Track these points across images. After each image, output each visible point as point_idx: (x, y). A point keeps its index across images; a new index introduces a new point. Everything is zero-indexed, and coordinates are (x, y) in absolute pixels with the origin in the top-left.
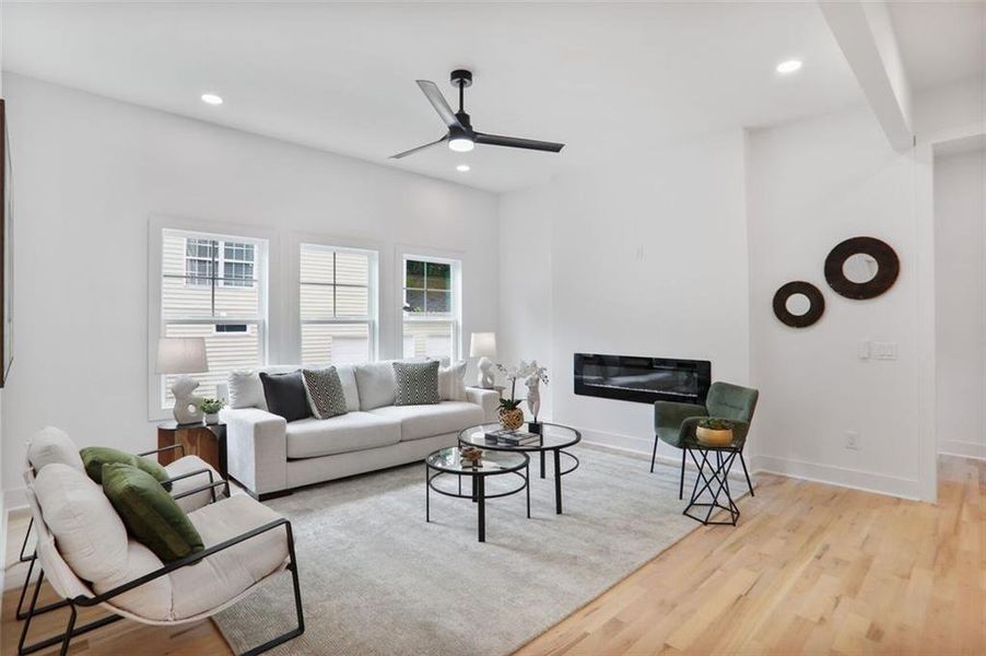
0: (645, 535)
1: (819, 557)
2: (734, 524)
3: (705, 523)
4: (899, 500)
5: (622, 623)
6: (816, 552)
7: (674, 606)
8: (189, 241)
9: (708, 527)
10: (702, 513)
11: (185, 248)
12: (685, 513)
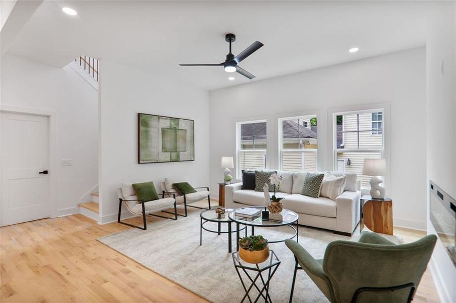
8: (373, 114)
11: (371, 117)
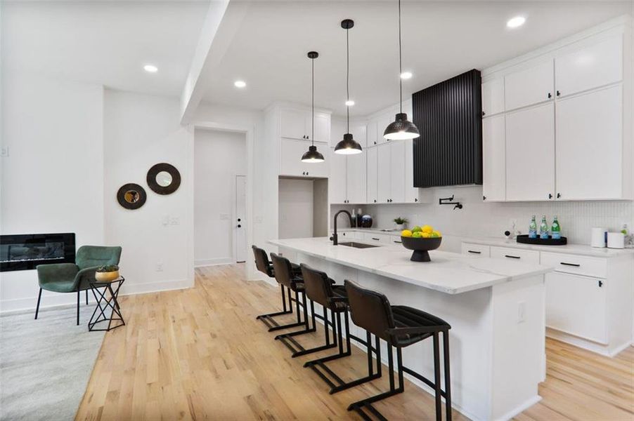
0: (77, 351)
1: (174, 321)
2: (124, 324)
3: (108, 330)
4: (182, 290)
5: (116, 391)
6: (171, 320)
7: (134, 369)
9: (111, 331)
10: (105, 325)
12: (90, 330)
